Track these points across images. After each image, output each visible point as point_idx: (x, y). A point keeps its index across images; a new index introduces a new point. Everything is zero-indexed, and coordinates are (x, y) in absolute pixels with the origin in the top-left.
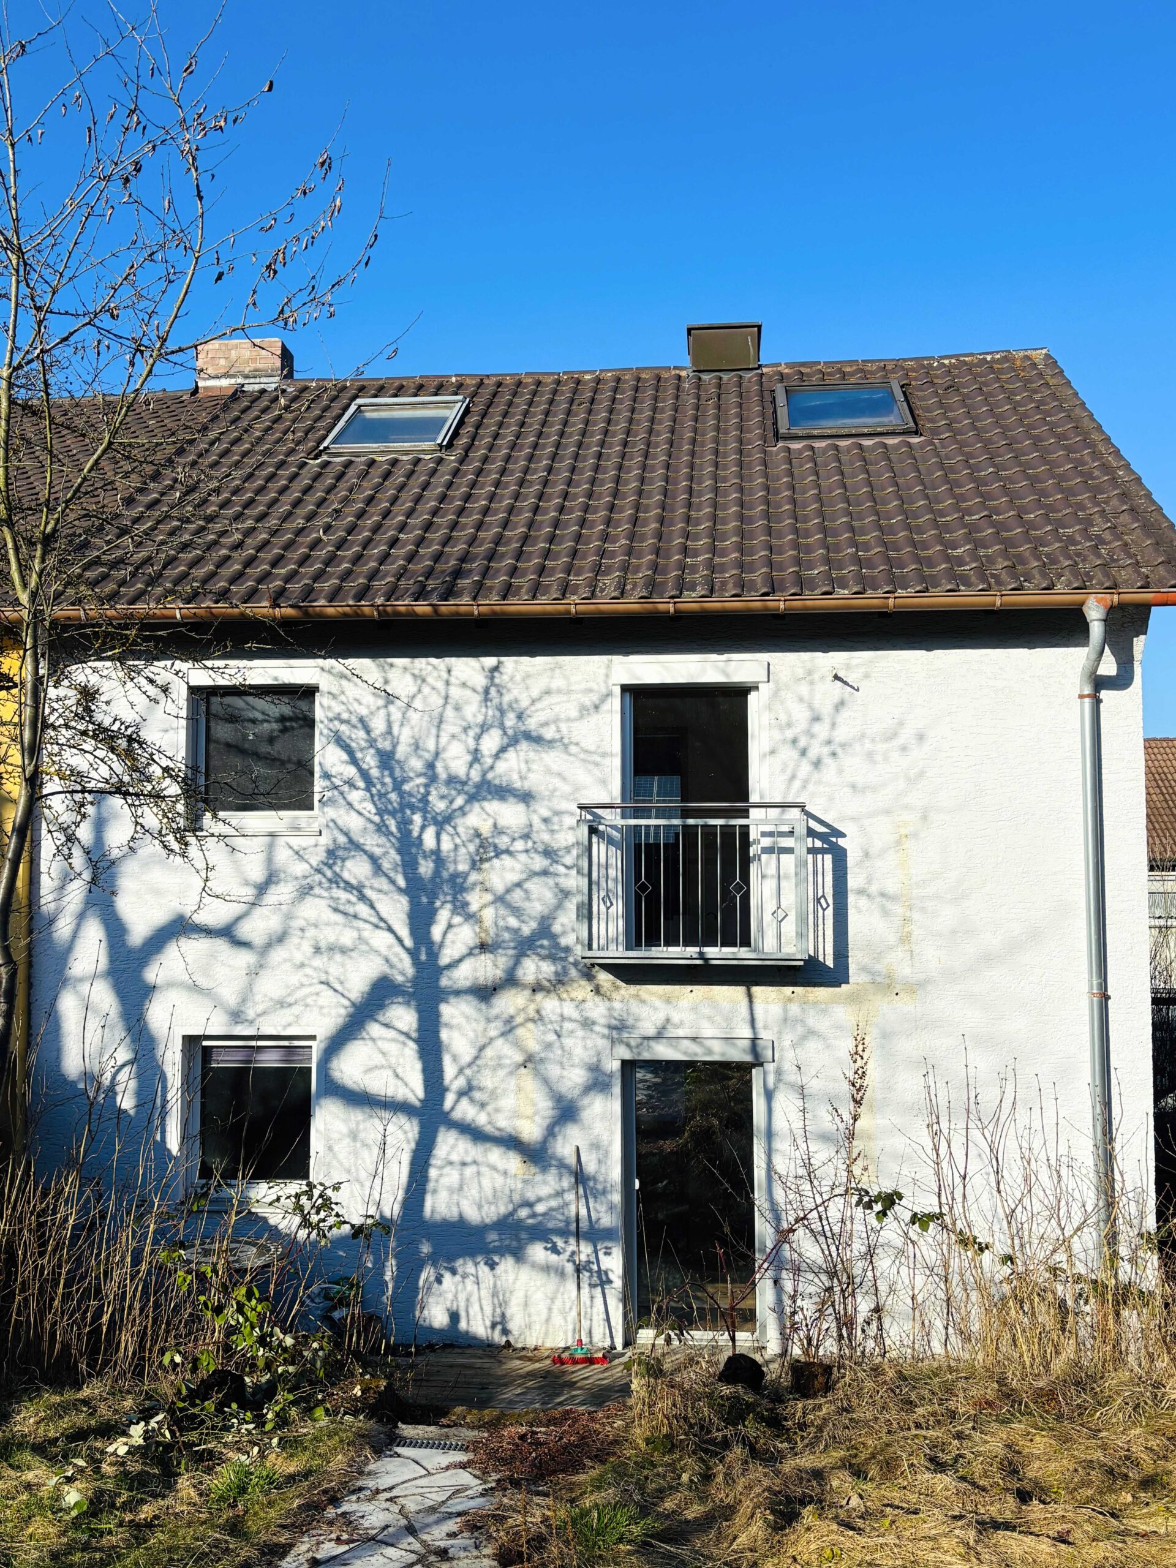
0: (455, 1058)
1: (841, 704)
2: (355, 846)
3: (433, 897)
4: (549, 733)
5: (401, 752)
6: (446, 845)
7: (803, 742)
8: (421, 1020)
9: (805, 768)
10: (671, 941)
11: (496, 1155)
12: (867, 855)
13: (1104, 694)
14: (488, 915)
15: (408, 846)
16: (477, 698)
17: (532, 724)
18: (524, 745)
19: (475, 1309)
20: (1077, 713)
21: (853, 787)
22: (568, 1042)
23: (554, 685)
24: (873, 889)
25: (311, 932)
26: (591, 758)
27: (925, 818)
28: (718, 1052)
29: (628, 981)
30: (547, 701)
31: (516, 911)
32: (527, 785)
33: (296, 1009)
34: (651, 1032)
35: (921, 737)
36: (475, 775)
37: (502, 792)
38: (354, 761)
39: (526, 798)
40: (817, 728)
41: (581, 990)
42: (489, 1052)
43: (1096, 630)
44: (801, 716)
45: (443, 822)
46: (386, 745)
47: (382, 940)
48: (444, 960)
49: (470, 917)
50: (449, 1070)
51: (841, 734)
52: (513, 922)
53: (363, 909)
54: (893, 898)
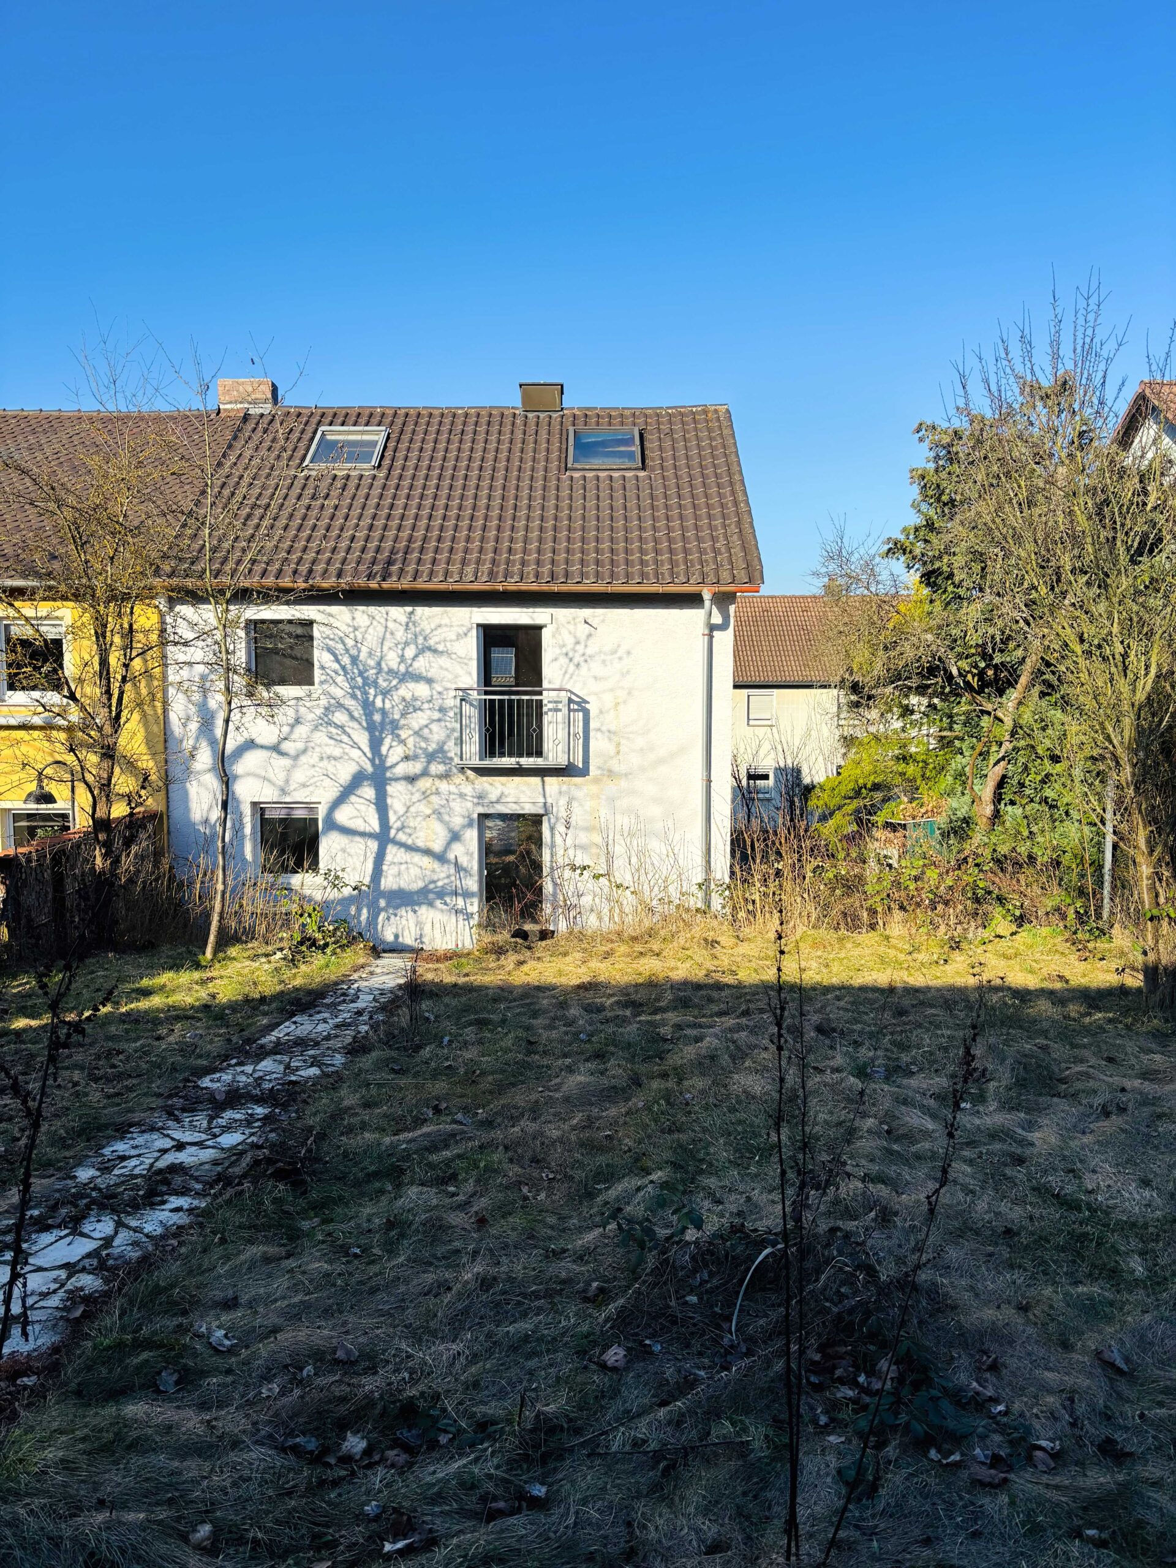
0: (395, 812)
1: (590, 636)
2: (340, 706)
3: (381, 732)
4: (440, 648)
5: (363, 656)
6: (388, 705)
7: (571, 654)
8: (377, 794)
9: (572, 668)
10: (502, 755)
11: (417, 858)
12: (601, 712)
13: (715, 633)
14: (411, 742)
15: (368, 706)
16: (402, 629)
17: (431, 642)
18: (428, 654)
19: (406, 933)
20: (701, 643)
21: (595, 678)
22: (452, 804)
23: (443, 622)
24: (604, 728)
25: (318, 749)
26: (462, 661)
27: (629, 693)
28: (528, 809)
29: (482, 775)
30: (440, 630)
31: (426, 740)
32: (430, 675)
33: (311, 788)
34: (494, 799)
35: (629, 653)
36: (402, 668)
37: (418, 678)
38: (337, 661)
39: (429, 681)
40: (578, 647)
41: (459, 779)
42: (412, 809)
43: (707, 603)
44: (570, 641)
45: (385, 693)
46: (354, 652)
47: (355, 753)
48: (388, 764)
49: (403, 742)
50: (392, 818)
51: (589, 651)
52: (423, 745)
53: (345, 738)
54: (614, 733)
